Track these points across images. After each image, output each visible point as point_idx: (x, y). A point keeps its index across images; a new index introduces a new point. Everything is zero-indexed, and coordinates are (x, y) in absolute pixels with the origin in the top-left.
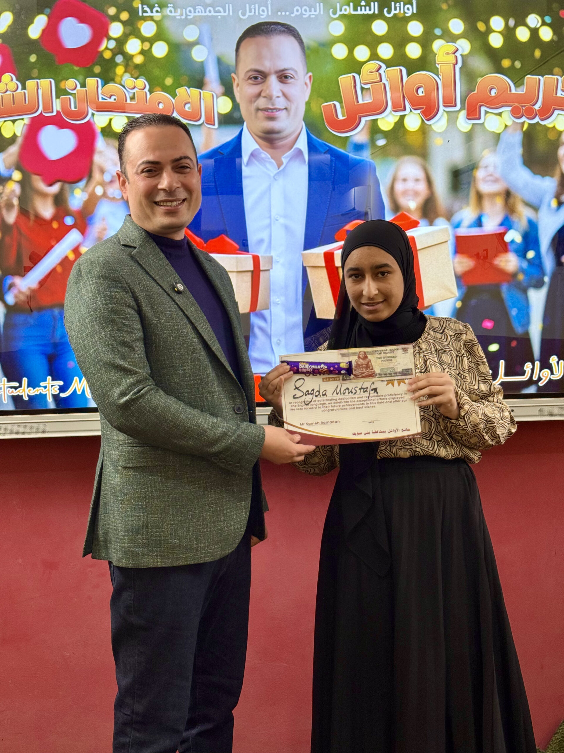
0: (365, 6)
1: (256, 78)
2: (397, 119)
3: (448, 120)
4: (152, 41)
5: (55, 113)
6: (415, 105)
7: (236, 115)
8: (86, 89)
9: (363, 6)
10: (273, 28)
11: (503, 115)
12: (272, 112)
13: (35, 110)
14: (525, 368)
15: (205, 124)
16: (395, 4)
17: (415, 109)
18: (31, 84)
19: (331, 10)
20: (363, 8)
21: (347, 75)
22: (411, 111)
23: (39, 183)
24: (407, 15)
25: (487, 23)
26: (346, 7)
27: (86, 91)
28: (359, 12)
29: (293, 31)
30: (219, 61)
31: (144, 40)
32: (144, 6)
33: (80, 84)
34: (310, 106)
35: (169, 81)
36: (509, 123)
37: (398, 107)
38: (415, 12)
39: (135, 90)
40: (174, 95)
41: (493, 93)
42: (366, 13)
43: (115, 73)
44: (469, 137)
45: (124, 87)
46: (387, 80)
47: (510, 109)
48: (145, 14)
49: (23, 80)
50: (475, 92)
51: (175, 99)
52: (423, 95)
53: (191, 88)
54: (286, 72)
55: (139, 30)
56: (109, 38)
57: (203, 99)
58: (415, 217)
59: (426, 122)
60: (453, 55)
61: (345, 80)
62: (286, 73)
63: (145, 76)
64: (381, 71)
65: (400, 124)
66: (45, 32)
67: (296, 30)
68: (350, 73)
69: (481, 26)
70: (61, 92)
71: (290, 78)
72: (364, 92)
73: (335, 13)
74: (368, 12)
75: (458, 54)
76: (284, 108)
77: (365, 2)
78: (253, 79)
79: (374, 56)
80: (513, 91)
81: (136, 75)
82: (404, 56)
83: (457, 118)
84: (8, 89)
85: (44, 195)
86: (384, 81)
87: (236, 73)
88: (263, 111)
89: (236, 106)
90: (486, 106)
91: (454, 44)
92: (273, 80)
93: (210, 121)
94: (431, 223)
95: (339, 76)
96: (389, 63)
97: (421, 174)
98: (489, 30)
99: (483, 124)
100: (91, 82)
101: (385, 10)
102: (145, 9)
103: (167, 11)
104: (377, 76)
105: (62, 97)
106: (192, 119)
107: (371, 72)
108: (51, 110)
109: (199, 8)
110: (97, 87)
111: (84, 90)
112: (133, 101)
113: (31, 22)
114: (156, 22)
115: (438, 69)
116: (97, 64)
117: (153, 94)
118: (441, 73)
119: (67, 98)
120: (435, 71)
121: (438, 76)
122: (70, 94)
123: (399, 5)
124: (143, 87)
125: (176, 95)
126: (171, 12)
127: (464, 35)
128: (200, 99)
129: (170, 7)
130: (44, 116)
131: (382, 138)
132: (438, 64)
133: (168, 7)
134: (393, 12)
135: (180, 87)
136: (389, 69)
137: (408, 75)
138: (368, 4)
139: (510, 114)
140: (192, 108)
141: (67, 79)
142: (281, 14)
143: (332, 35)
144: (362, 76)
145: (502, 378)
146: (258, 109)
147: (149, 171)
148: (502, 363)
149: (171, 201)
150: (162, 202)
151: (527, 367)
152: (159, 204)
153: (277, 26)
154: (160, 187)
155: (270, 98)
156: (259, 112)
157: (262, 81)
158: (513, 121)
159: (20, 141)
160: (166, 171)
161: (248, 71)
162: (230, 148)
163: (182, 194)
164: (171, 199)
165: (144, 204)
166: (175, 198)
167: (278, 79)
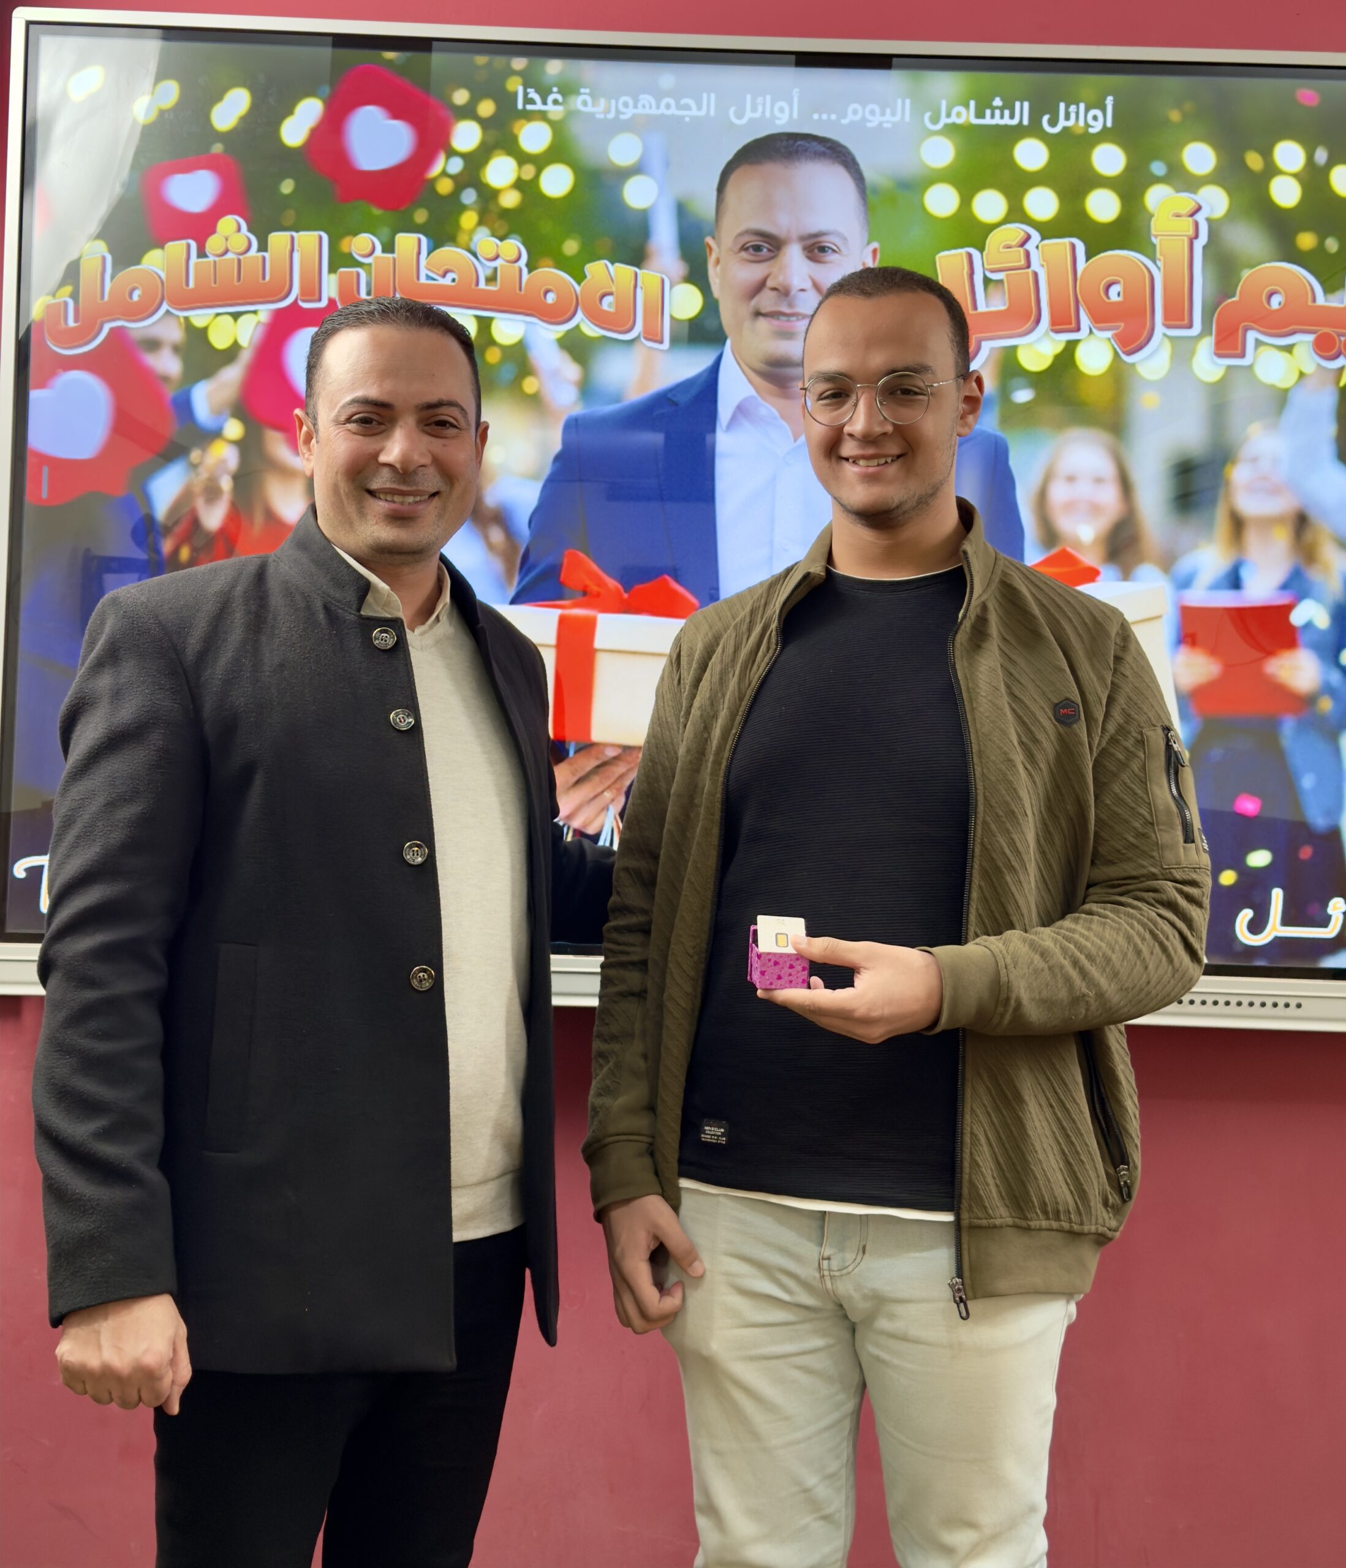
0: (1002, 109)
1: (757, 248)
2: (1058, 348)
3: (1174, 357)
4: (540, 162)
5: (323, 304)
6: (1103, 317)
7: (710, 324)
8: (395, 255)
9: (997, 108)
10: (799, 145)
11: (1296, 350)
12: (788, 321)
13: (283, 294)
14: (1330, 911)
15: (642, 339)
16: (1067, 107)
17: (1101, 329)
18: (278, 239)
19: (927, 115)
20: (997, 112)
21: (954, 252)
22: (1091, 332)
23: (278, 447)
24: (1091, 130)
25: (1267, 153)
26: (961, 109)
27: (394, 259)
28: (987, 121)
29: (844, 155)
30: (682, 211)
31: (523, 158)
32: (529, 90)
33: (382, 244)
35: (571, 247)
36: (1309, 368)
37: (1063, 322)
38: (1109, 124)
39: (498, 263)
40: (580, 277)
41: (1276, 302)
42: (1002, 122)
43: (457, 226)
44: (1218, 393)
45: (475, 255)
46: (1042, 266)
47: (1311, 338)
48: (529, 107)
49: (261, 232)
50: (1234, 299)
51: (583, 284)
52: (1120, 299)
53: (617, 265)
54: (825, 238)
55: (514, 139)
56: (451, 153)
57: (642, 288)
58: (1090, 559)
59: (1124, 357)
60: (1190, 219)
61: (950, 261)
62: (823, 242)
63: (521, 235)
64: (1030, 246)
65: (1066, 359)
66: (316, 133)
67: (850, 154)
68: (962, 247)
69: (1254, 161)
70: (339, 260)
71: (830, 251)
72: (991, 287)
73: (935, 120)
74: (1007, 121)
75: (1200, 217)
77: (1002, 99)
78: (751, 250)
79: (1016, 213)
80: (1321, 299)
81: (501, 232)
82: (1083, 214)
83: (1192, 352)
84: (229, 248)
85: (288, 473)
86: (1035, 265)
87: (716, 236)
88: (769, 319)
89: (711, 306)
90: (1260, 332)
91: (1192, 196)
92: (794, 254)
93: (652, 333)
94: (1126, 575)
95: (938, 253)
96: (1048, 230)
97: (1104, 466)
98: (1271, 170)
99: (1250, 368)
100: (406, 241)
101: (1046, 118)
102: (530, 96)
103: (577, 102)
104: (1020, 256)
105: (342, 270)
106: (615, 329)
107: (1009, 247)
108: (317, 297)
109: (646, 99)
110: (419, 253)
111: (389, 258)
112: (491, 285)
113: (289, 112)
114: (553, 124)
115: (1154, 246)
116: (421, 206)
117: (536, 271)
118: (1161, 254)
119: (352, 272)
120: (1149, 251)
121: (1154, 262)
122: (360, 264)
123: (1075, 110)
124: (514, 256)
125: (585, 277)
126: (585, 103)
127: (1216, 178)
128: (635, 286)
129: (585, 94)
130: (301, 308)
131: (1025, 387)
132: (1156, 236)
133: (579, 94)
134: (1062, 123)
135: (594, 260)
136: (1047, 242)
137: (1088, 257)
138: (1009, 105)
139: (1311, 350)
140: (618, 304)
141: (355, 234)
142: (820, 116)
143: (927, 167)
144: (987, 255)
145: (1275, 929)
146: (758, 314)
147: (364, 421)
148: (1277, 895)
149: (403, 494)
150: (383, 493)
151: (1335, 908)
152: (377, 495)
153: (809, 143)
154: (383, 458)
155: (784, 292)
156: (761, 320)
157: (772, 254)
158: (1319, 365)
159: (246, 357)
160: (401, 427)
161: (741, 234)
162: (693, 392)
163: (431, 481)
164: (404, 488)
165: (342, 491)
166: (414, 488)
167: (806, 252)
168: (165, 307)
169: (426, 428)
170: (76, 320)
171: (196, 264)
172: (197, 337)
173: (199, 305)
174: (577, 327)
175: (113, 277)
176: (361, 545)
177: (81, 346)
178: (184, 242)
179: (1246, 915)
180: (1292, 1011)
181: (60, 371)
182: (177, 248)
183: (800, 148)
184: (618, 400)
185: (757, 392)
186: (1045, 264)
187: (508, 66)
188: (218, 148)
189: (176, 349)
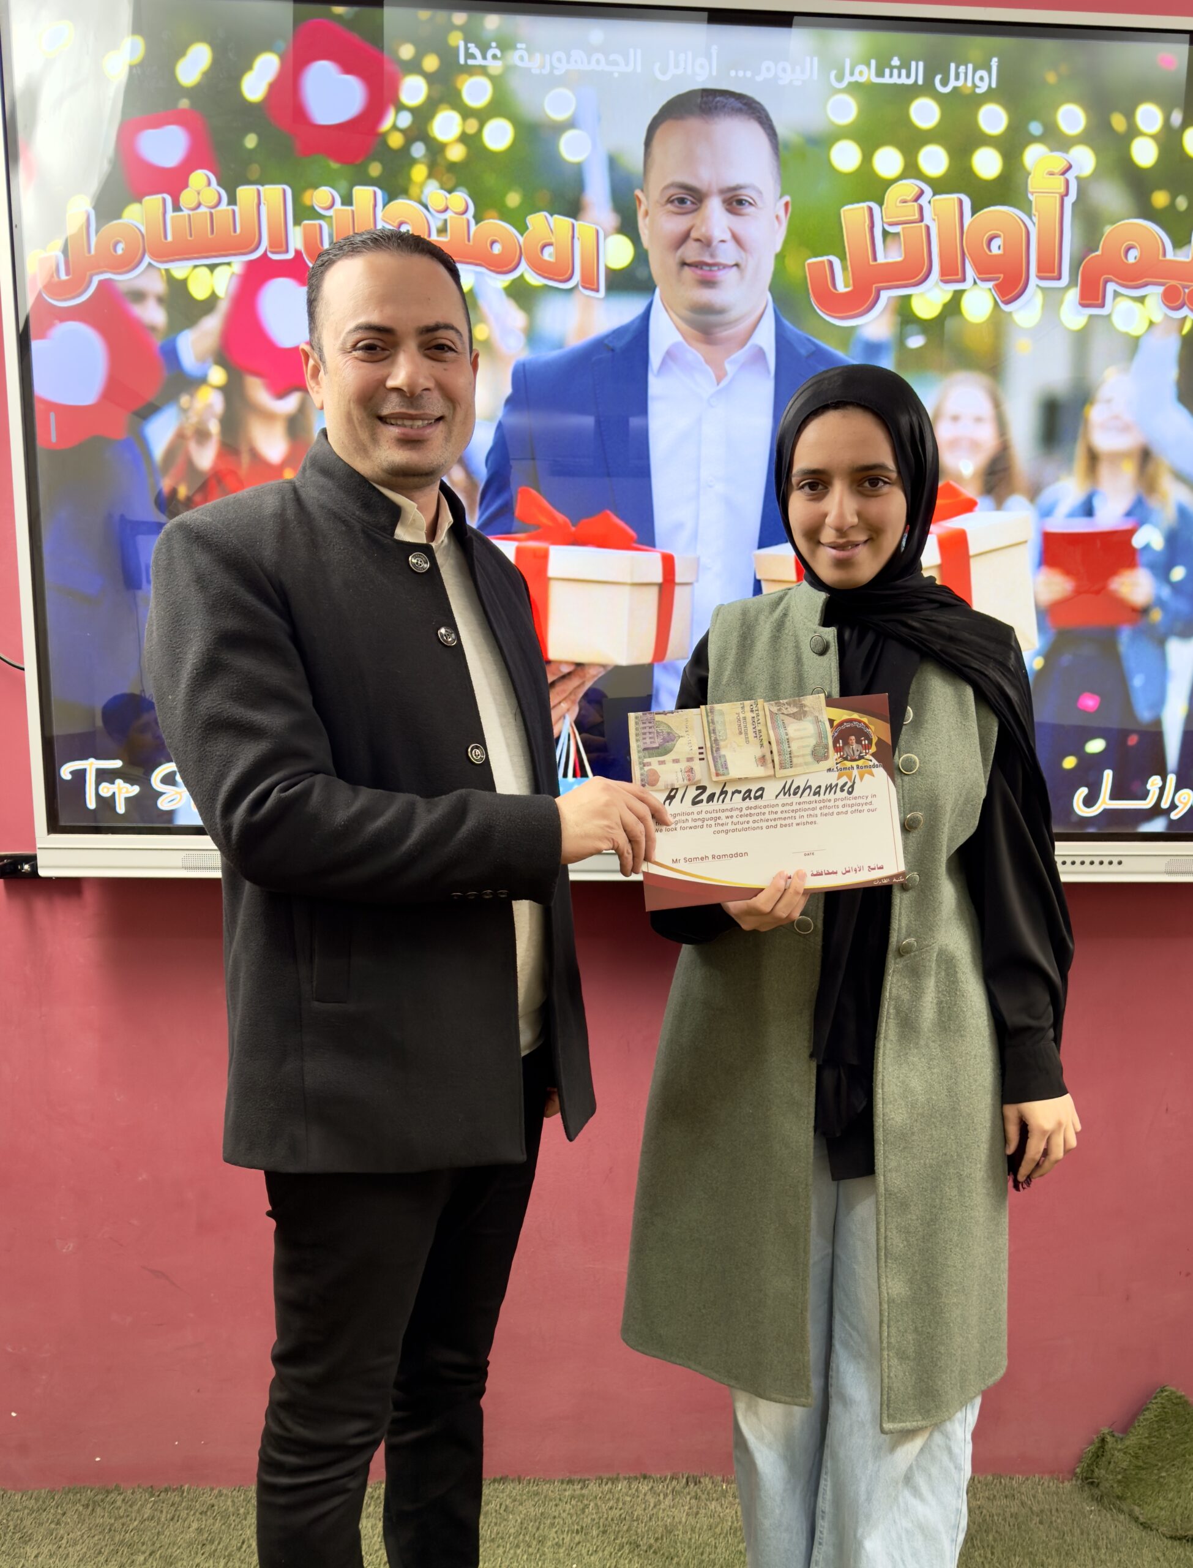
0: (899, 68)
1: (682, 201)
2: (947, 297)
3: (1045, 306)
4: (482, 116)
5: (290, 255)
6: (985, 272)
7: (641, 274)
8: (353, 208)
9: (895, 67)
10: (718, 102)
11: (1147, 301)
12: (711, 270)
13: (253, 246)
14: (1149, 786)
15: (580, 288)
16: (957, 68)
17: (984, 280)
18: (245, 192)
19: (833, 73)
20: (895, 72)
21: (856, 206)
22: (975, 283)
23: (258, 392)
24: (978, 91)
25: (1130, 116)
26: (863, 68)
27: (353, 212)
28: (886, 80)
29: (759, 112)
30: (613, 163)
31: (466, 113)
32: (470, 45)
33: (341, 197)
34: (783, 262)
35: (513, 199)
36: (1158, 318)
37: (952, 273)
38: (994, 85)
39: (448, 215)
40: (522, 228)
41: (1132, 257)
42: (899, 82)
43: (409, 179)
44: (1081, 340)
45: (426, 207)
46: (934, 220)
47: (1161, 289)
48: (470, 62)
49: (230, 185)
50: (1098, 253)
51: (525, 235)
52: (1000, 252)
53: (556, 216)
54: (743, 192)
55: (458, 94)
56: (400, 107)
57: (578, 239)
58: (970, 491)
59: (1002, 306)
60: (1062, 177)
61: (853, 214)
62: (741, 195)
63: (467, 188)
64: (923, 201)
65: (953, 307)
66: (275, 88)
67: (764, 110)
68: (864, 201)
69: (1118, 122)
70: (303, 212)
71: (747, 204)
72: (889, 239)
73: (840, 78)
74: (904, 80)
75: (1070, 175)
76: (733, 263)
77: (900, 59)
78: (676, 202)
79: (911, 170)
80: (1170, 255)
81: (450, 185)
82: (969, 172)
83: (1061, 302)
84: (202, 201)
85: (269, 417)
86: (927, 220)
87: (645, 189)
88: (693, 268)
89: (641, 256)
90: (1118, 283)
91: (1064, 155)
92: (715, 206)
93: (589, 283)
94: (999, 504)
95: (843, 206)
96: (940, 186)
97: (985, 408)
98: (1133, 132)
99: (1109, 316)
100: (363, 194)
101: (938, 78)
102: (470, 51)
103: (515, 57)
104: (914, 211)
105: (306, 222)
106: (556, 278)
107: (905, 202)
108: (284, 249)
109: (577, 54)
110: (375, 206)
111: (348, 210)
112: (443, 237)
113: (249, 67)
114: (493, 79)
115: (1031, 202)
116: (374, 160)
117: (482, 223)
118: (1036, 211)
119: (315, 225)
120: (1025, 206)
121: (1030, 218)
122: (321, 217)
123: (964, 71)
124: (462, 208)
125: (527, 228)
126: (522, 58)
127: (1086, 138)
128: (573, 237)
129: (521, 49)
130: (270, 259)
131: (918, 334)
132: (1032, 193)
133: (516, 49)
134: (952, 83)
135: (535, 212)
136: (937, 197)
137: (974, 212)
138: (905, 65)
139: (1161, 303)
140: (557, 254)
141: (316, 187)
142: (737, 73)
143: (833, 124)
144: (885, 208)
145: (1105, 802)
146: (684, 264)
147: (369, 348)
148: (1108, 775)
149: (412, 418)
150: (393, 418)
151: (1153, 785)
152: (388, 421)
153: (727, 99)
154: (390, 383)
155: (706, 243)
156: (686, 268)
157: (694, 207)
158: (1166, 315)
159: (223, 307)
160: (404, 351)
161: (667, 187)
162: (627, 338)
163: (435, 405)
164: (412, 412)
165: (355, 418)
166: (421, 412)
167: (725, 204)
168: (147, 259)
169: (427, 352)
170: (67, 273)
171: (173, 218)
172: (177, 290)
173: (177, 257)
174: (522, 276)
175: (97, 231)
176: (376, 469)
177: (73, 298)
178: (159, 196)
179: (1083, 792)
180: (1115, 867)
181: (57, 322)
182: (153, 202)
183: (718, 104)
184: (560, 346)
185: (684, 338)
186: (936, 218)
187: (450, 20)
188: (184, 104)
189: (160, 300)
